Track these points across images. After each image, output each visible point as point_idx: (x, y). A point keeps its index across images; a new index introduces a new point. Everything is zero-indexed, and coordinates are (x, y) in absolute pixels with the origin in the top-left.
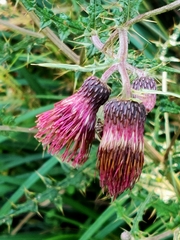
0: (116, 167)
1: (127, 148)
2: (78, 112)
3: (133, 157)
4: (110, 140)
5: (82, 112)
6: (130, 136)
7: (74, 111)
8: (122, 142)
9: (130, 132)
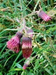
0: (26, 53)
1: (28, 48)
2: (16, 41)
3: (30, 50)
4: (24, 46)
5: (17, 40)
6: (29, 45)
7: (15, 40)
8: (27, 47)
9: (28, 44)
